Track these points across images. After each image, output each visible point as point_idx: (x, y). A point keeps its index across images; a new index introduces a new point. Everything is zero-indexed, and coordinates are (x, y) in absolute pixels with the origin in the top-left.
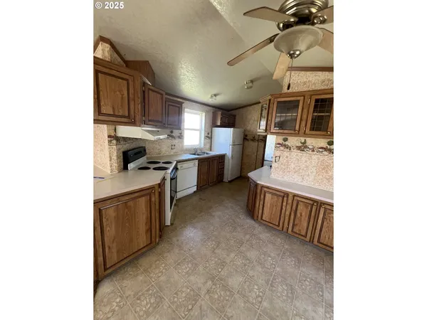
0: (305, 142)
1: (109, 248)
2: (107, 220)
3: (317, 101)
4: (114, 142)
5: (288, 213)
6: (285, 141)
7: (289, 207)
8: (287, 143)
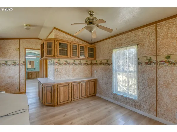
5: (70, 92)
8: (60, 62)
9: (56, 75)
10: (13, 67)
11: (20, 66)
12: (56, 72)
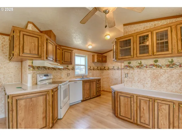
0: (141, 63)
1: (20, 124)
2: (20, 106)
3: (140, 37)
4: (32, 69)
5: (135, 109)
6: (129, 64)
7: (135, 104)
8: (130, 65)
9: (126, 81)
10: (117, 71)
11: (122, 71)
12: (126, 77)
